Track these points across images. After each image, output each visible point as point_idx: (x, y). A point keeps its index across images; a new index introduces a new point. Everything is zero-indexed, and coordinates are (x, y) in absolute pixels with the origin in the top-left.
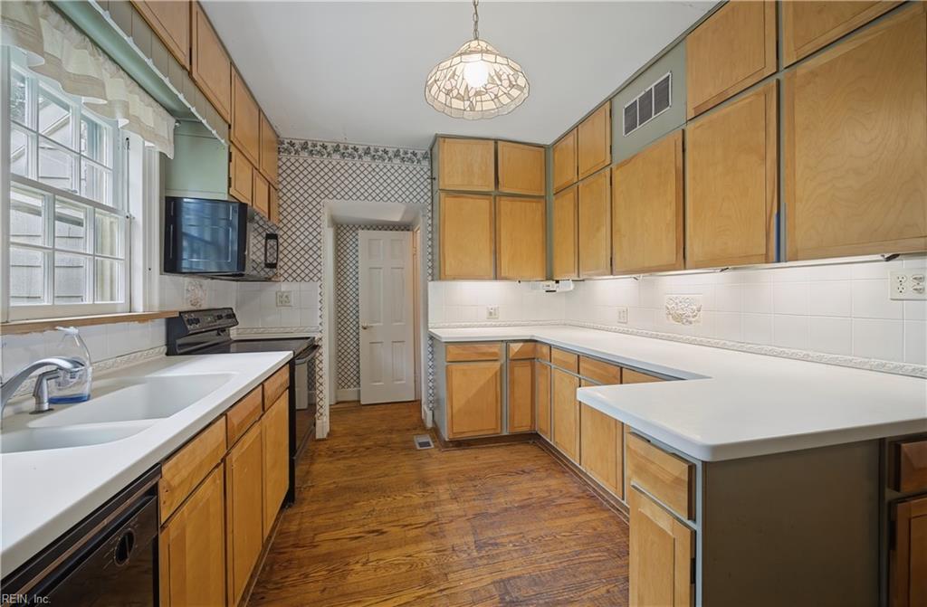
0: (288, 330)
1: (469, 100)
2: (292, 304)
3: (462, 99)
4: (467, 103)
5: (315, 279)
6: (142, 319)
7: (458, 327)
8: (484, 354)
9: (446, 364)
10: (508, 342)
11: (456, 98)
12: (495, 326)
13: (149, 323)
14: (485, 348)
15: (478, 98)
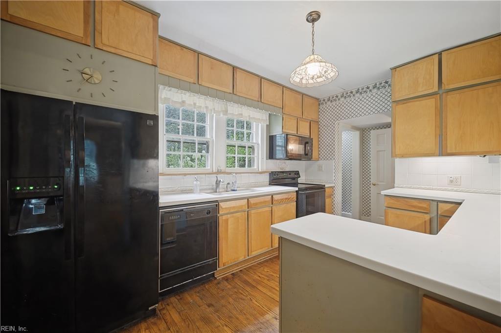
0: (321, 181)
1: (323, 76)
2: (323, 170)
3: (321, 77)
4: (324, 77)
5: (332, 159)
6: (261, 173)
7: (418, 188)
8: (414, 207)
9: (385, 208)
10: (438, 201)
11: (318, 78)
12: (456, 191)
13: (263, 175)
14: (415, 203)
15: (327, 73)
